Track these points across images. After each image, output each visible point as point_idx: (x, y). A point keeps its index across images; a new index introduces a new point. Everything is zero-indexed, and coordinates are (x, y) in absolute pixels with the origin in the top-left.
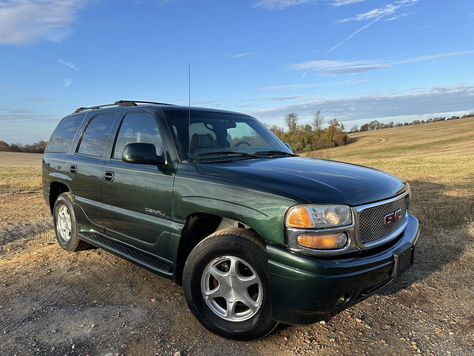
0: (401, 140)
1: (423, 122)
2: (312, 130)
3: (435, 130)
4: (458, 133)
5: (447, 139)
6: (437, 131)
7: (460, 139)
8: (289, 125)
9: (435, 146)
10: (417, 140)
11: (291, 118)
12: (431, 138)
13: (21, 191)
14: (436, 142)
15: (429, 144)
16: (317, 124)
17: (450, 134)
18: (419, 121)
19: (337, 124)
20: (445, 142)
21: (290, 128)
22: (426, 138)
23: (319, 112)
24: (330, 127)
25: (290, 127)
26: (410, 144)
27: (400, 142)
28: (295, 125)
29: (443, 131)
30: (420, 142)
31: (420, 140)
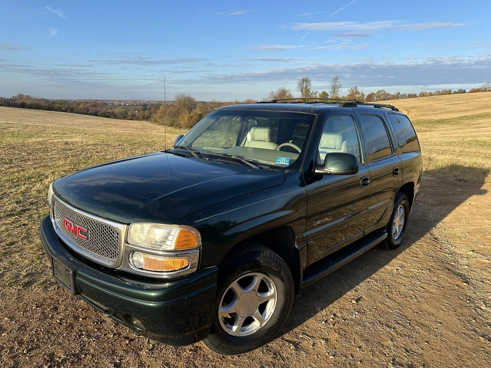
0: (424, 113)
2: (329, 97)
3: (457, 104)
4: (482, 108)
5: (473, 114)
6: (459, 105)
7: (487, 115)
8: (302, 91)
10: (441, 113)
11: (305, 83)
12: (455, 112)
14: (464, 117)
15: (457, 118)
16: (334, 91)
19: (357, 93)
20: (472, 118)
21: (303, 94)
22: (450, 112)
23: (337, 79)
24: (349, 95)
25: (302, 92)
26: (435, 118)
27: (424, 115)
28: (307, 91)
29: (466, 106)
30: (445, 116)
31: (445, 114)
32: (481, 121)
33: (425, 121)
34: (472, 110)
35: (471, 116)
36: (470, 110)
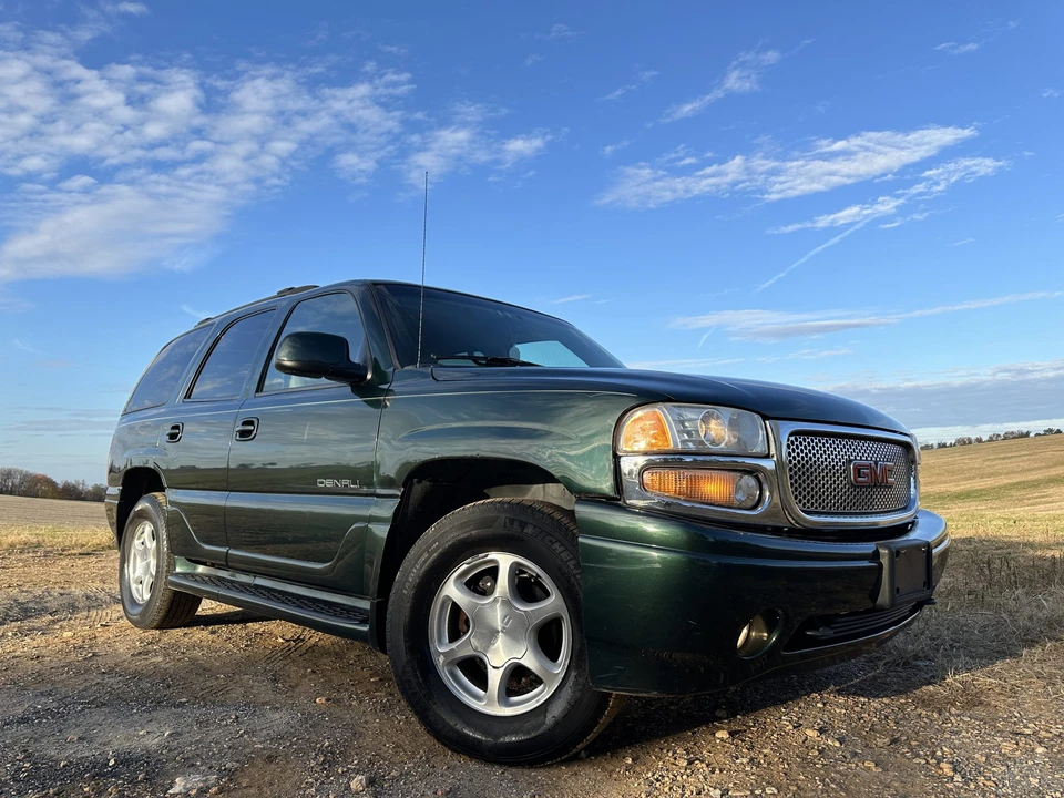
0: (933, 479)
1: (979, 441)
3: (1010, 458)
4: (1055, 465)
5: (1039, 476)
6: (1013, 460)
9: (1014, 493)
10: (970, 479)
12: (1001, 474)
13: (63, 550)
14: (1019, 483)
15: (1000, 487)
17: (1044, 467)
18: (969, 439)
20: (1036, 484)
22: (990, 475)
26: (954, 488)
29: (1029, 460)
30: (978, 484)
31: (978, 480)
32: (1051, 491)
33: (930, 495)
34: (1039, 469)
35: (1035, 481)
36: (1035, 469)
